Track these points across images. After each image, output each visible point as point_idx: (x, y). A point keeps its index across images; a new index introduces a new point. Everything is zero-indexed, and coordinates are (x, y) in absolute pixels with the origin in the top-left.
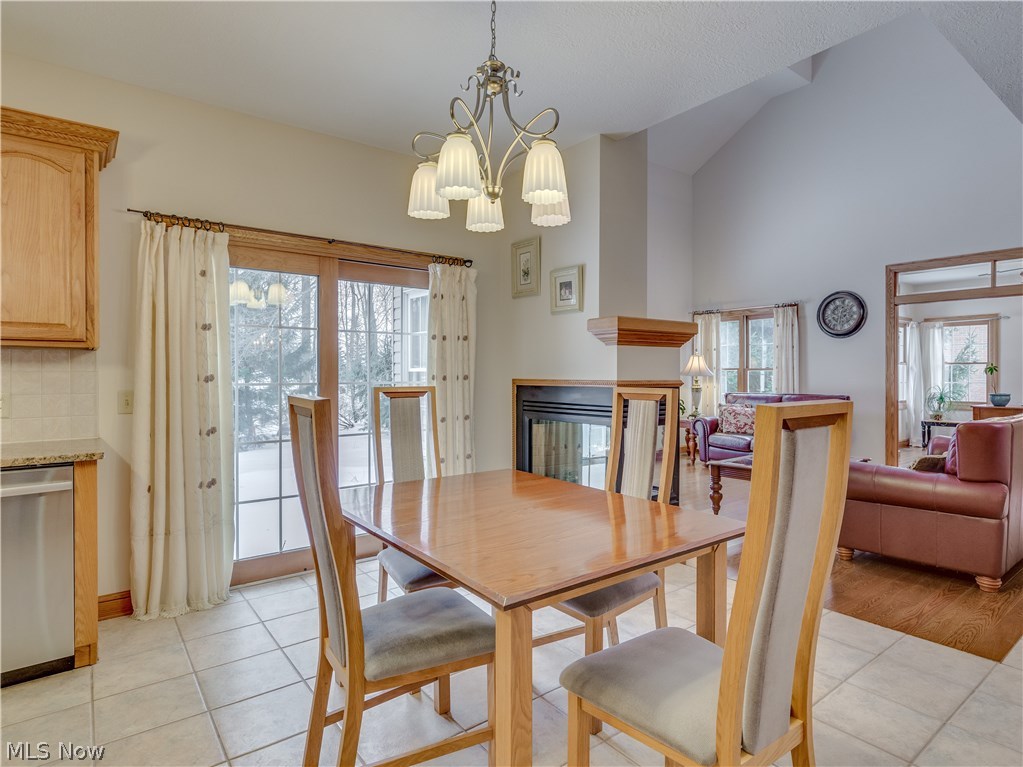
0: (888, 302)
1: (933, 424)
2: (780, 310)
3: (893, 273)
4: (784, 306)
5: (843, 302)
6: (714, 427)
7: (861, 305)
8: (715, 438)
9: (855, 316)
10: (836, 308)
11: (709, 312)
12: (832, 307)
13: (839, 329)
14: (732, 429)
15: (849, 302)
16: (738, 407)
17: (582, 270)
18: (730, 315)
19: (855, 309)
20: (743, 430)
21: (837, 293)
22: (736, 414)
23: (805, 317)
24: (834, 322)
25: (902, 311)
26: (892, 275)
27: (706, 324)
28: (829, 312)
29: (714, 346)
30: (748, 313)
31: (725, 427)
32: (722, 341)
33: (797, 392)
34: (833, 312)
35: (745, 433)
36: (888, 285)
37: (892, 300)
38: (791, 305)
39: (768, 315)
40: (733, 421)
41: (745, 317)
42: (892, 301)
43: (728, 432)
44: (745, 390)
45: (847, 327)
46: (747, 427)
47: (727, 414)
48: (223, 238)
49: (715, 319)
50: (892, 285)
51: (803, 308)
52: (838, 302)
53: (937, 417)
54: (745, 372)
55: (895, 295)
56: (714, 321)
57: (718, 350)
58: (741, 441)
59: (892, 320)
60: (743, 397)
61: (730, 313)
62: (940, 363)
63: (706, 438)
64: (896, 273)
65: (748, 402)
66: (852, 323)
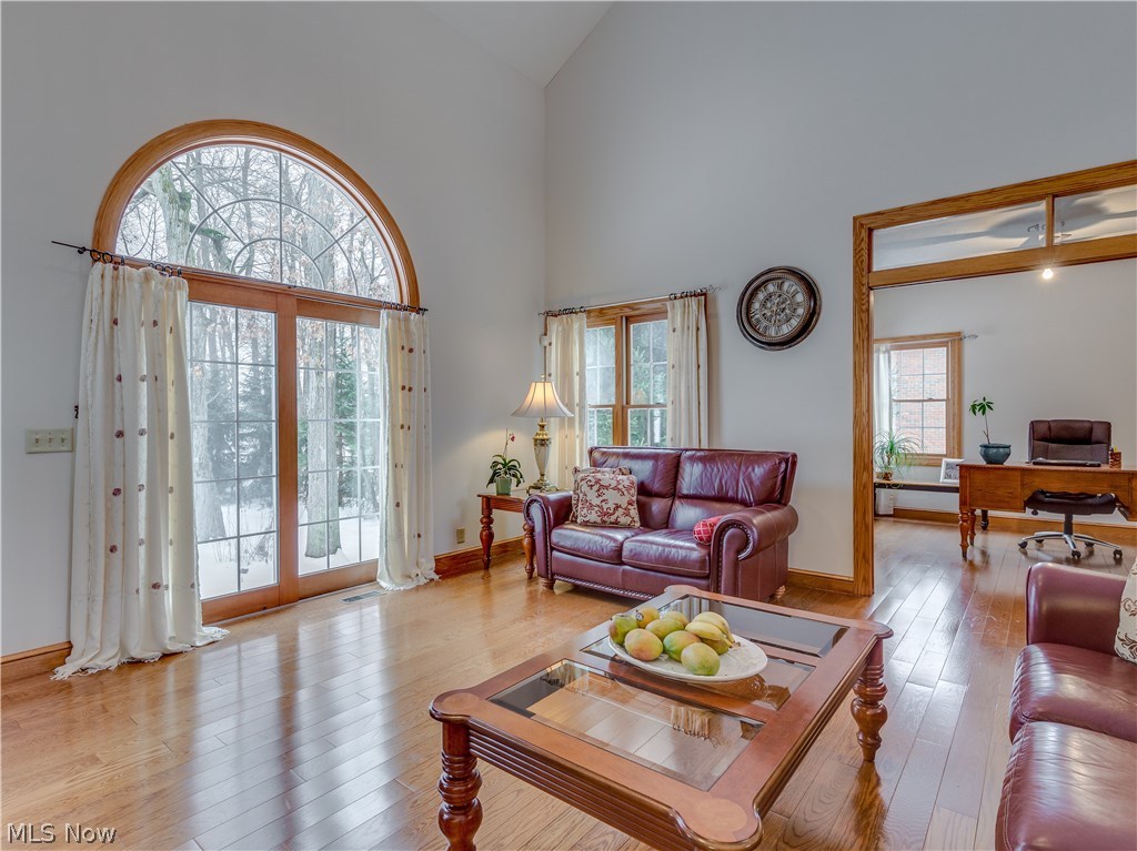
0: (858, 283)
1: (882, 486)
2: (678, 303)
3: (865, 230)
4: (684, 296)
5: (780, 286)
6: (563, 512)
7: (811, 290)
8: (563, 535)
9: (800, 311)
10: (769, 297)
11: (570, 311)
12: (761, 296)
13: (773, 333)
14: (593, 517)
15: (791, 285)
16: (606, 476)
18: (600, 315)
19: (800, 298)
20: (613, 518)
21: (770, 271)
22: (601, 488)
23: (716, 316)
24: (765, 323)
26: (864, 234)
27: (563, 329)
28: (756, 305)
29: (576, 368)
30: (630, 312)
31: (582, 513)
32: (589, 360)
33: (705, 445)
34: (764, 305)
35: (616, 525)
36: (857, 251)
38: (695, 295)
39: (659, 314)
40: (596, 501)
41: (624, 318)
42: (865, 281)
43: (586, 524)
44: (624, 442)
45: (786, 330)
46: (620, 511)
47: (585, 488)
49: (578, 322)
50: (865, 253)
51: (715, 300)
52: (771, 288)
53: (886, 476)
54: (624, 410)
55: (869, 270)
56: (576, 326)
57: (582, 375)
58: (606, 542)
59: (864, 316)
60: (618, 455)
61: (601, 312)
62: (886, 401)
63: (547, 533)
64: (870, 231)
65: (626, 464)
66: (795, 322)
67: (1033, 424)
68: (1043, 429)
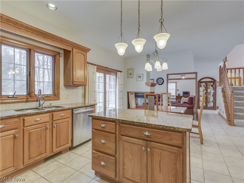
0: (167, 80)
2: (151, 80)
3: (168, 75)
7: (163, 80)
12: (159, 80)
13: (160, 84)
15: (161, 79)
17: (143, 75)
24: (159, 82)
25: (169, 81)
36: (167, 77)
37: (168, 80)
45: (161, 83)
48: (96, 67)
51: (154, 80)
52: (159, 79)
66: (162, 83)
67: (183, 92)
68: (184, 92)
